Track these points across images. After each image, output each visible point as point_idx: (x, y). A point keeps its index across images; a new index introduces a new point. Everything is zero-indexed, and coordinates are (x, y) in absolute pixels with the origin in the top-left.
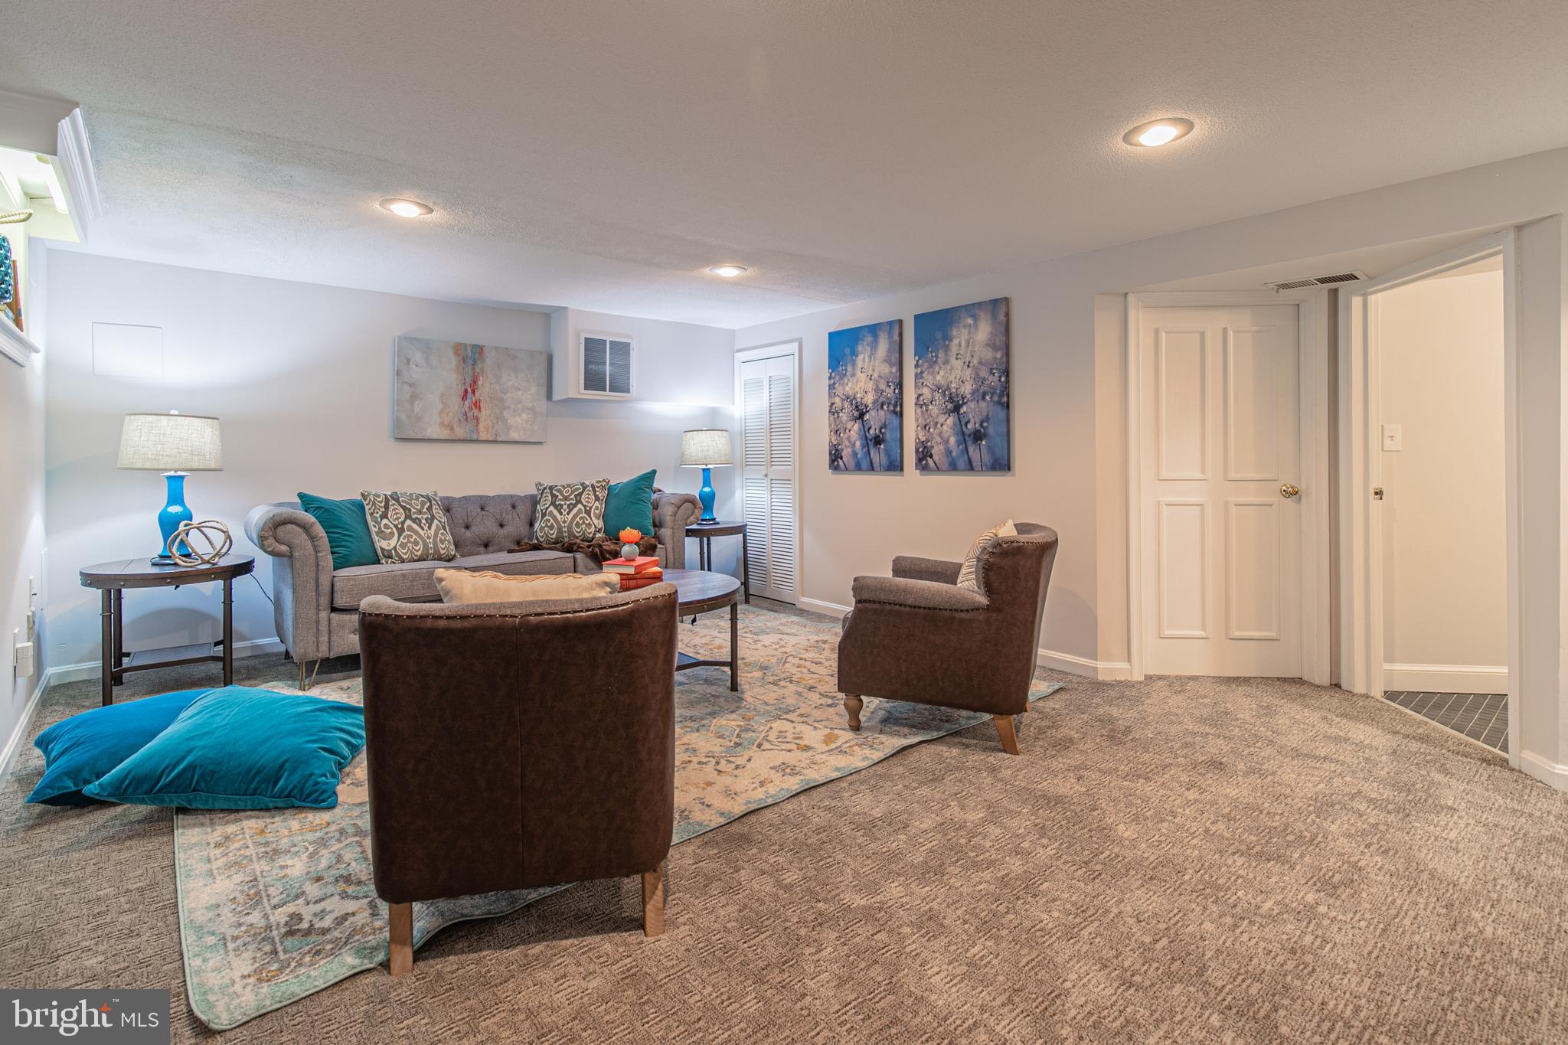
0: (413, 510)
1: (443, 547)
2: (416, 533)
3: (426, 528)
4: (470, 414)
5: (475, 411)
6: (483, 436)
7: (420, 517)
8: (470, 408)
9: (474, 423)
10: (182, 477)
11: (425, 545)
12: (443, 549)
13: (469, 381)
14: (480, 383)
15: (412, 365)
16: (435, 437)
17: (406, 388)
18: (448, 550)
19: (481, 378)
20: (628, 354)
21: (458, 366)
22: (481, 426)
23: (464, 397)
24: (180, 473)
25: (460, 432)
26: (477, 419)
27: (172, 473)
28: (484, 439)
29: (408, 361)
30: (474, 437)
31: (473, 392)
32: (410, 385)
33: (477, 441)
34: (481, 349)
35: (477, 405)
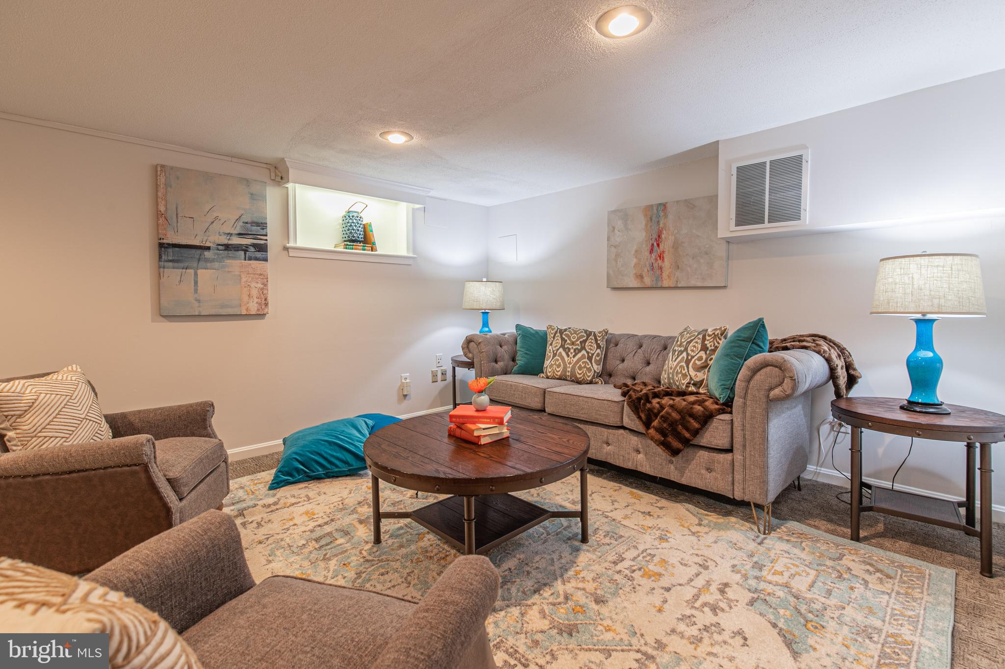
0: (568, 341)
1: (580, 372)
2: (563, 359)
3: (571, 356)
4: (655, 265)
5: (660, 262)
6: (666, 283)
7: (570, 347)
8: (656, 260)
9: (658, 272)
10: (488, 313)
11: (565, 367)
12: (580, 374)
13: (655, 236)
14: (663, 236)
15: (616, 231)
16: (631, 286)
17: (613, 249)
18: (584, 375)
19: (664, 232)
20: (800, 171)
21: (646, 225)
22: (665, 275)
23: (651, 251)
24: (487, 311)
25: (648, 281)
26: (661, 268)
27: (483, 311)
28: (667, 285)
29: (614, 228)
30: (659, 285)
31: (658, 245)
32: (615, 247)
33: (662, 288)
34: (664, 205)
35: (661, 257)
